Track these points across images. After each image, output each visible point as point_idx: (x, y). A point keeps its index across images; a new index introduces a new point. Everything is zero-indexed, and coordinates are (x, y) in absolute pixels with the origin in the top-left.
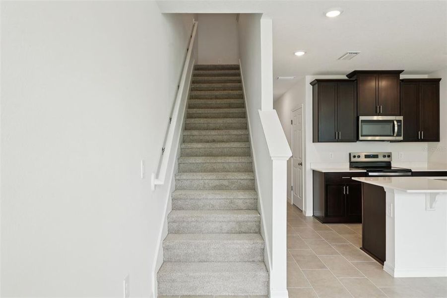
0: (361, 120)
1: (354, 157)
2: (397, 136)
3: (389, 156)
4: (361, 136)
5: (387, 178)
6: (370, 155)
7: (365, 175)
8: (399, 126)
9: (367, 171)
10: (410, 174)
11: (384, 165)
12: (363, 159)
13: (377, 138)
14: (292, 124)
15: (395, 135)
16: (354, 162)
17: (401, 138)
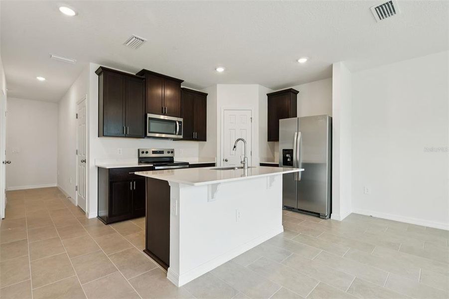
0: (149, 118)
1: (143, 152)
2: (178, 135)
3: (172, 152)
4: (149, 132)
5: (170, 170)
6: (157, 151)
7: (152, 169)
8: (180, 127)
9: (154, 165)
10: (188, 166)
11: (168, 159)
12: (151, 155)
13: (164, 136)
14: (77, 118)
15: (177, 134)
16: (143, 158)
17: (181, 137)
